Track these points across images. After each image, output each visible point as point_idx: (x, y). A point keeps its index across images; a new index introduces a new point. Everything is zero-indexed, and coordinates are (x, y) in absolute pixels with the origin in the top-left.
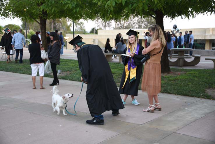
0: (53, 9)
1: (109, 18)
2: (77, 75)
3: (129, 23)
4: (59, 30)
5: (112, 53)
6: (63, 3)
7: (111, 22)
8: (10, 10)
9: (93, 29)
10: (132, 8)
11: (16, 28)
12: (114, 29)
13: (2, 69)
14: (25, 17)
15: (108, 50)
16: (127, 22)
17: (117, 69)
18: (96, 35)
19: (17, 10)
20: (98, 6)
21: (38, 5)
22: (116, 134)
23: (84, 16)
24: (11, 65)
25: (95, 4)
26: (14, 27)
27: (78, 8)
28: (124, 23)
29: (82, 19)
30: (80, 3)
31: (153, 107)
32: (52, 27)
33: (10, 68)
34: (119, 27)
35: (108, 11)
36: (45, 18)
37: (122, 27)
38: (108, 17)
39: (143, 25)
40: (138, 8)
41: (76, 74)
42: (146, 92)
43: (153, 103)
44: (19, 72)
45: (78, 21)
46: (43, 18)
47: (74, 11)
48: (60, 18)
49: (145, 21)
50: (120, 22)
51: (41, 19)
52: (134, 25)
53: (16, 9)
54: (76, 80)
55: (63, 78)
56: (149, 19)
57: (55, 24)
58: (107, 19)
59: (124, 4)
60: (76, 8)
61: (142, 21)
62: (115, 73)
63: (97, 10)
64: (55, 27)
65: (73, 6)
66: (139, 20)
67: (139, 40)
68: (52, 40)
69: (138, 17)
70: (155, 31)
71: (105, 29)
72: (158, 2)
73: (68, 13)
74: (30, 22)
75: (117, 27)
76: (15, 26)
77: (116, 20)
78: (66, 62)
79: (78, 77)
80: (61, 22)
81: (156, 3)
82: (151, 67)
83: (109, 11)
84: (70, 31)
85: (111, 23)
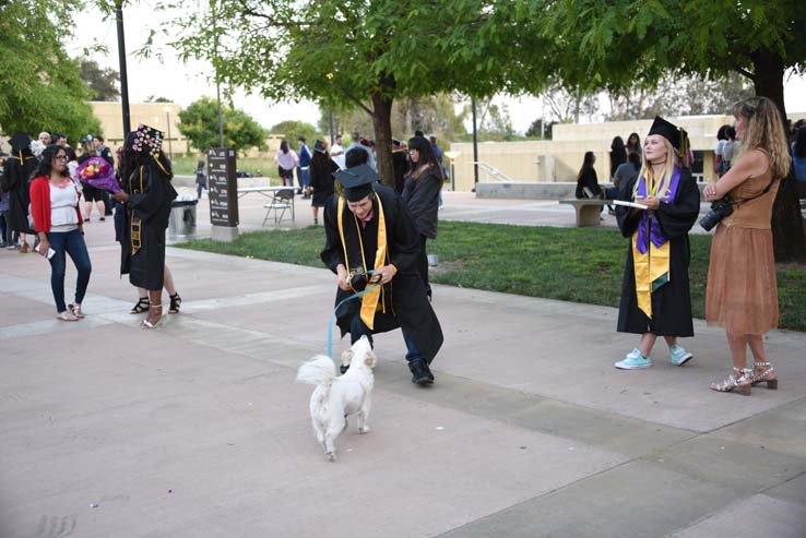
0: (414, 66)
1: (592, 85)
2: (486, 270)
3: (660, 98)
4: (429, 129)
5: (602, 198)
6: (445, 46)
7: (596, 99)
8: (287, 76)
9: (538, 124)
10: (669, 49)
11: (304, 132)
12: (608, 119)
13: (265, 253)
14: (330, 98)
15: (586, 190)
16: (652, 97)
17: (617, 251)
18: (548, 142)
19: (308, 76)
20: (555, 49)
21: (369, 57)
22: (621, 462)
23: (509, 82)
24: (290, 242)
25: (547, 42)
26: (297, 129)
27: (491, 59)
28: (642, 98)
29: (502, 93)
30: (498, 42)
31: (747, 375)
32: (409, 123)
33: (290, 252)
34: (624, 111)
35: (587, 62)
36: (389, 95)
37: (633, 113)
38: (589, 82)
39: (707, 103)
40: (692, 48)
41: (484, 266)
42: (720, 326)
43: (747, 362)
44: (312, 263)
45: (490, 98)
46: (383, 95)
47: (479, 68)
48: (433, 94)
49: (714, 90)
50: (627, 97)
51: (377, 98)
52: (675, 106)
53: (306, 76)
54: (483, 288)
55: (445, 281)
56: (730, 81)
57: (416, 112)
58: (584, 87)
59: (641, 36)
60: (484, 57)
61: (706, 88)
62: (613, 264)
63: (552, 61)
64: (416, 123)
65: (474, 53)
66: (695, 87)
67: (694, 152)
68: (415, 161)
69: (691, 77)
70: (753, 121)
71: (577, 122)
72: (766, 21)
73: (457, 78)
74: (343, 110)
75: (617, 112)
76: (301, 127)
77: (615, 90)
78: (451, 230)
79: (491, 276)
80: (434, 106)
81: (757, 25)
82: (736, 241)
83: (592, 62)
84: (463, 134)
85: (596, 102)
